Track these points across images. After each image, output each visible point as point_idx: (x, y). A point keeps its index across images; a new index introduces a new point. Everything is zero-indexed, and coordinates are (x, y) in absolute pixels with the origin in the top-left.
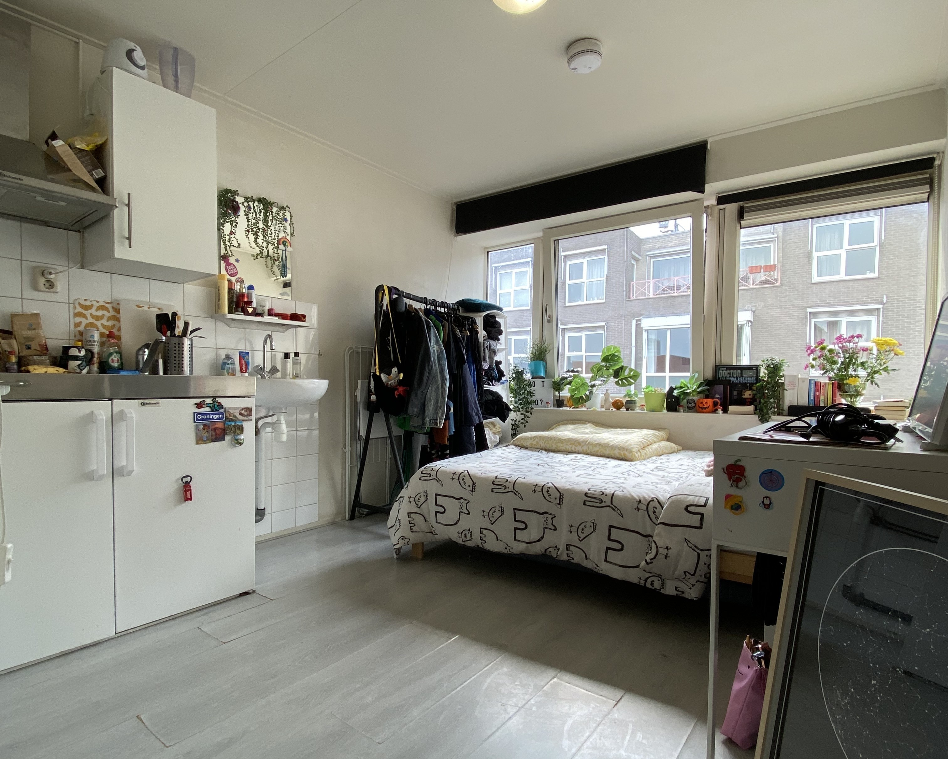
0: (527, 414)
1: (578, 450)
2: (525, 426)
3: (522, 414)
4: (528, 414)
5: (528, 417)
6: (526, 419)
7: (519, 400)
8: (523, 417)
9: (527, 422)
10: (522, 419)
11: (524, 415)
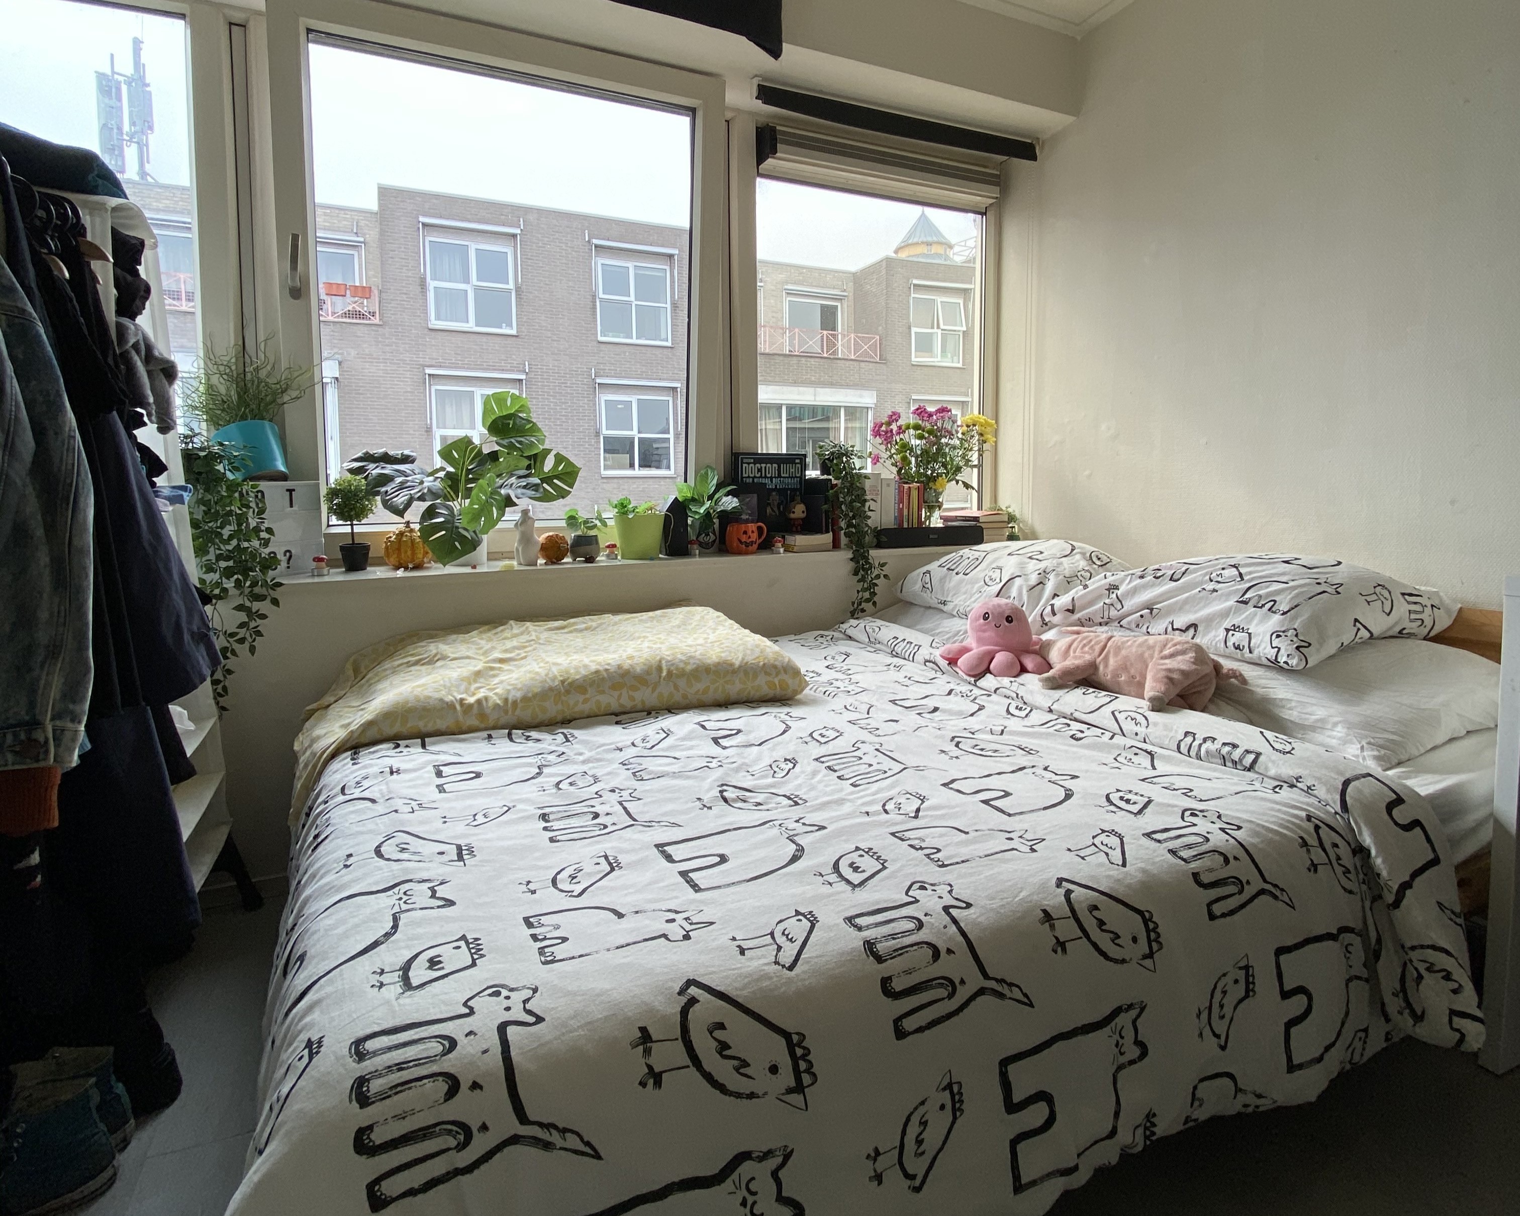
0: (256, 606)
1: (643, 702)
2: (252, 650)
3: (240, 608)
4: (263, 606)
5: (263, 617)
6: (253, 624)
7: (219, 558)
8: (242, 617)
9: (259, 634)
10: (242, 625)
11: (248, 611)
